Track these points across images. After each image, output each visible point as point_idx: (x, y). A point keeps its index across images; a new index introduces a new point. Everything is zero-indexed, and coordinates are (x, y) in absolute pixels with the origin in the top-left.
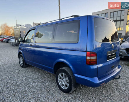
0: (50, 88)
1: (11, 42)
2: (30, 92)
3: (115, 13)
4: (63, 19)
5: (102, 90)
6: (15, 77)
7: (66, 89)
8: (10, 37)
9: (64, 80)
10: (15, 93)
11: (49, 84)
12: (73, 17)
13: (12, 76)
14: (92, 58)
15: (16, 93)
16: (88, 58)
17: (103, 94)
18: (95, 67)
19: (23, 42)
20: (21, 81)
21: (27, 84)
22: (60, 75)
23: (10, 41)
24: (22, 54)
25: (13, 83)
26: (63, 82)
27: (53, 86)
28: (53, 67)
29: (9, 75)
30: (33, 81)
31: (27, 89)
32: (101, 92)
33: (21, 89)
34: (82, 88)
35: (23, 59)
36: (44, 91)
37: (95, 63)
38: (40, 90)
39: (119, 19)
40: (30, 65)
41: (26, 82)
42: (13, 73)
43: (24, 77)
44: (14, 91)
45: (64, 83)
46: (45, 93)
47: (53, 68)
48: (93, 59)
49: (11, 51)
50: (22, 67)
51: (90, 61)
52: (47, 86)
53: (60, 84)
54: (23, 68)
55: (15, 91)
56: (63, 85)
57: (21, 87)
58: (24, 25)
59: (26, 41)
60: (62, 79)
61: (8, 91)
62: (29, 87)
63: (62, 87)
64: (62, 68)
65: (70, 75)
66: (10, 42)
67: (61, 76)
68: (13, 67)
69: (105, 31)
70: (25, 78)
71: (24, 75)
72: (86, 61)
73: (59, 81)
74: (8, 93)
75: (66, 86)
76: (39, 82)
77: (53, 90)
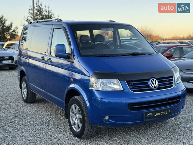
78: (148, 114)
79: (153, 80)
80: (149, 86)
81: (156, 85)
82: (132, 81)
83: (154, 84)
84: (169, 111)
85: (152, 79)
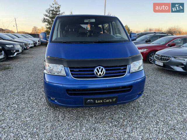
78: (88, 101)
79: (100, 68)
80: (94, 74)
81: (102, 74)
82: (78, 67)
83: (100, 72)
84: (115, 99)
85: (98, 68)
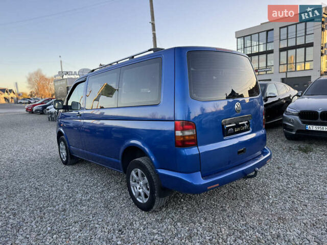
0: (116, 203)
1: (49, 111)
2: (74, 211)
3: (292, 29)
4: (135, 57)
5: (226, 204)
6: (47, 185)
7: (145, 202)
8: (48, 100)
9: (141, 183)
10: (42, 215)
11: (116, 195)
12: (152, 52)
13: (42, 183)
14: (187, 133)
15: (44, 214)
16: (179, 133)
17: (225, 210)
18: (194, 151)
19: (64, 110)
20: (59, 192)
21: (70, 198)
22: (133, 173)
23: (48, 109)
24: (63, 137)
25: (41, 195)
26: (139, 189)
27: (123, 199)
28: (120, 157)
29: (36, 182)
30: (84, 191)
31: (68, 206)
32: (222, 207)
33: (57, 207)
34: (182, 200)
35: (66, 147)
36: (103, 209)
37: (194, 143)
38: (94, 208)
39: (300, 41)
40: (83, 160)
41: (68, 194)
42: (46, 176)
43: (67, 184)
44: (40, 211)
45: (141, 191)
46: (104, 213)
47: (120, 161)
48: (189, 136)
49: (49, 130)
50: (65, 163)
51: (182, 139)
52: (111, 200)
53: (134, 194)
54: (67, 167)
55: (45, 211)
56: (140, 194)
57: (57, 202)
58: (75, 72)
59: (71, 106)
60: (138, 183)
61: (31, 211)
62: (73, 202)
63: (138, 199)
64: (137, 159)
65: (151, 171)
66: (47, 111)
67: (135, 176)
68: (47, 165)
69: (214, 78)
70: (68, 186)
71: (67, 180)
72: (175, 139)
73: (132, 187)
74: (30, 214)
75: (146, 196)
76: (95, 193)
77: (121, 207)
